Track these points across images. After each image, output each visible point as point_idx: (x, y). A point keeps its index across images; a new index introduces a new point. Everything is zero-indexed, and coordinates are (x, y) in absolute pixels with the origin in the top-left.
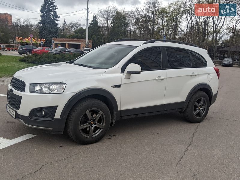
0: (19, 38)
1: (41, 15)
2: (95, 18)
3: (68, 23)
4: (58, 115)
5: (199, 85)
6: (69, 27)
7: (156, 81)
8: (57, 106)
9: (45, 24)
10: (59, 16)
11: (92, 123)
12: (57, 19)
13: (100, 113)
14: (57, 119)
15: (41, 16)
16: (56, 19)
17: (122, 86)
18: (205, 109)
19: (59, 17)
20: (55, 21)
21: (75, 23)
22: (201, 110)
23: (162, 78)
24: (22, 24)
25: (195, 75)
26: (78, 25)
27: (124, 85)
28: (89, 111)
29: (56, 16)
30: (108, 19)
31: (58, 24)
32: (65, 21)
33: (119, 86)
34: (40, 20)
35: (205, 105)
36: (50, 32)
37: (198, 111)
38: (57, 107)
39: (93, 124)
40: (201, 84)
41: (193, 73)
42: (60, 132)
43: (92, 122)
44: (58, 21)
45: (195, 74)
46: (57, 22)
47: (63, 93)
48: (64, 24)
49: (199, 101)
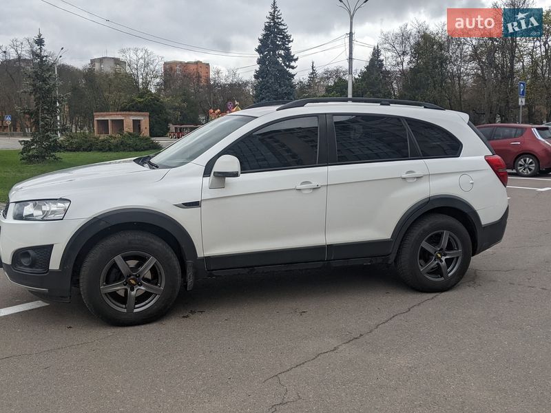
0: (214, 112)
1: (258, 59)
2: (376, 53)
3: (320, 71)
4: (55, 263)
5: (430, 200)
6: (322, 78)
7: (297, 191)
8: (53, 245)
9: (267, 78)
10: (295, 57)
11: (133, 282)
12: (293, 64)
13: (152, 261)
14: (54, 272)
15: (259, 62)
16: (289, 64)
17: (203, 204)
18: (458, 258)
19: (297, 59)
20: (288, 69)
21: (335, 69)
22: (444, 260)
23: (314, 184)
24: (223, 81)
25: (417, 178)
26: (342, 74)
27: (207, 202)
28: (122, 257)
29: (289, 58)
30: (404, 53)
31: (292, 76)
32: (313, 67)
33: (196, 204)
34: (258, 69)
35: (458, 249)
36: (277, 95)
37: (433, 264)
38: (51, 246)
39: (134, 285)
40: (438, 199)
41: (408, 172)
42: (64, 297)
43: (132, 279)
44: (293, 68)
45: (418, 174)
46: (291, 71)
47: (62, 219)
48: (312, 73)
49: (435, 240)
